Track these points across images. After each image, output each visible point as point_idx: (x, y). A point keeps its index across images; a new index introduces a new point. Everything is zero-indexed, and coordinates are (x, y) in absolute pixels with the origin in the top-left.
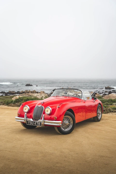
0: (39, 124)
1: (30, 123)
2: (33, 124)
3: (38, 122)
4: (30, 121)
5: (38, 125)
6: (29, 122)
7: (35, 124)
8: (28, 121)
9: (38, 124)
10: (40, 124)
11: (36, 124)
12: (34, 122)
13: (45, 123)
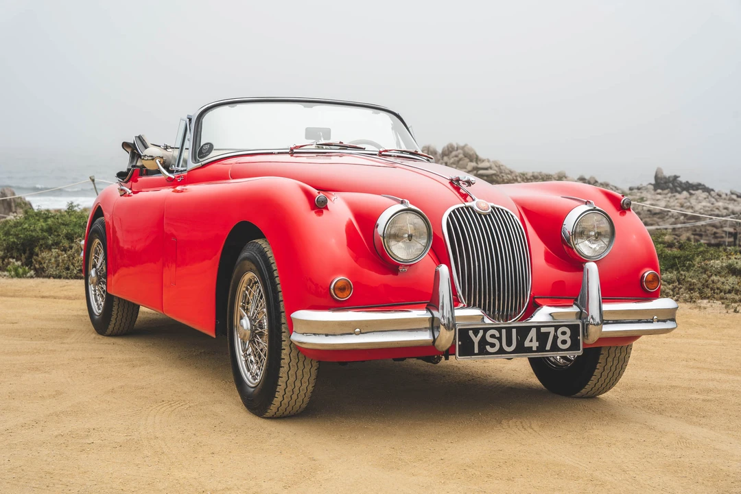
0: (561, 338)
1: (483, 342)
2: (509, 343)
3: (557, 327)
4: (486, 330)
5: (555, 348)
6: (476, 340)
7: (527, 344)
8: (463, 334)
9: (556, 338)
10: (567, 337)
11: (535, 345)
12: (524, 332)
13: (607, 328)
